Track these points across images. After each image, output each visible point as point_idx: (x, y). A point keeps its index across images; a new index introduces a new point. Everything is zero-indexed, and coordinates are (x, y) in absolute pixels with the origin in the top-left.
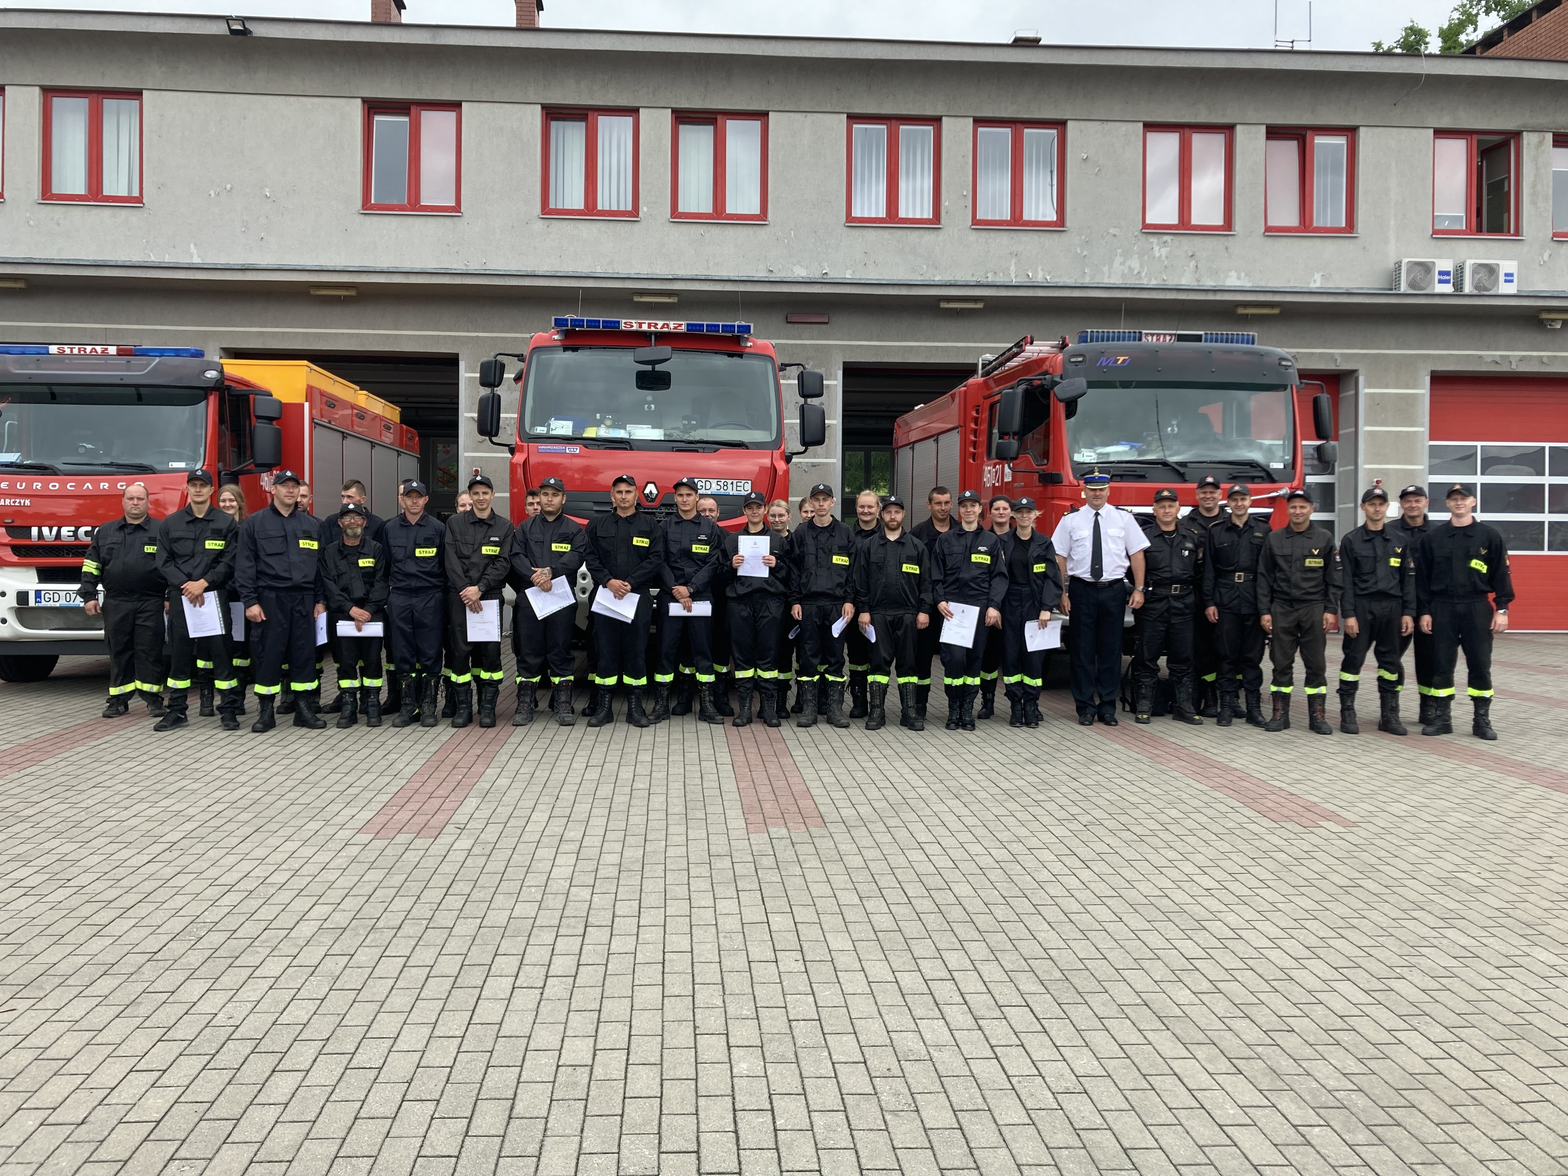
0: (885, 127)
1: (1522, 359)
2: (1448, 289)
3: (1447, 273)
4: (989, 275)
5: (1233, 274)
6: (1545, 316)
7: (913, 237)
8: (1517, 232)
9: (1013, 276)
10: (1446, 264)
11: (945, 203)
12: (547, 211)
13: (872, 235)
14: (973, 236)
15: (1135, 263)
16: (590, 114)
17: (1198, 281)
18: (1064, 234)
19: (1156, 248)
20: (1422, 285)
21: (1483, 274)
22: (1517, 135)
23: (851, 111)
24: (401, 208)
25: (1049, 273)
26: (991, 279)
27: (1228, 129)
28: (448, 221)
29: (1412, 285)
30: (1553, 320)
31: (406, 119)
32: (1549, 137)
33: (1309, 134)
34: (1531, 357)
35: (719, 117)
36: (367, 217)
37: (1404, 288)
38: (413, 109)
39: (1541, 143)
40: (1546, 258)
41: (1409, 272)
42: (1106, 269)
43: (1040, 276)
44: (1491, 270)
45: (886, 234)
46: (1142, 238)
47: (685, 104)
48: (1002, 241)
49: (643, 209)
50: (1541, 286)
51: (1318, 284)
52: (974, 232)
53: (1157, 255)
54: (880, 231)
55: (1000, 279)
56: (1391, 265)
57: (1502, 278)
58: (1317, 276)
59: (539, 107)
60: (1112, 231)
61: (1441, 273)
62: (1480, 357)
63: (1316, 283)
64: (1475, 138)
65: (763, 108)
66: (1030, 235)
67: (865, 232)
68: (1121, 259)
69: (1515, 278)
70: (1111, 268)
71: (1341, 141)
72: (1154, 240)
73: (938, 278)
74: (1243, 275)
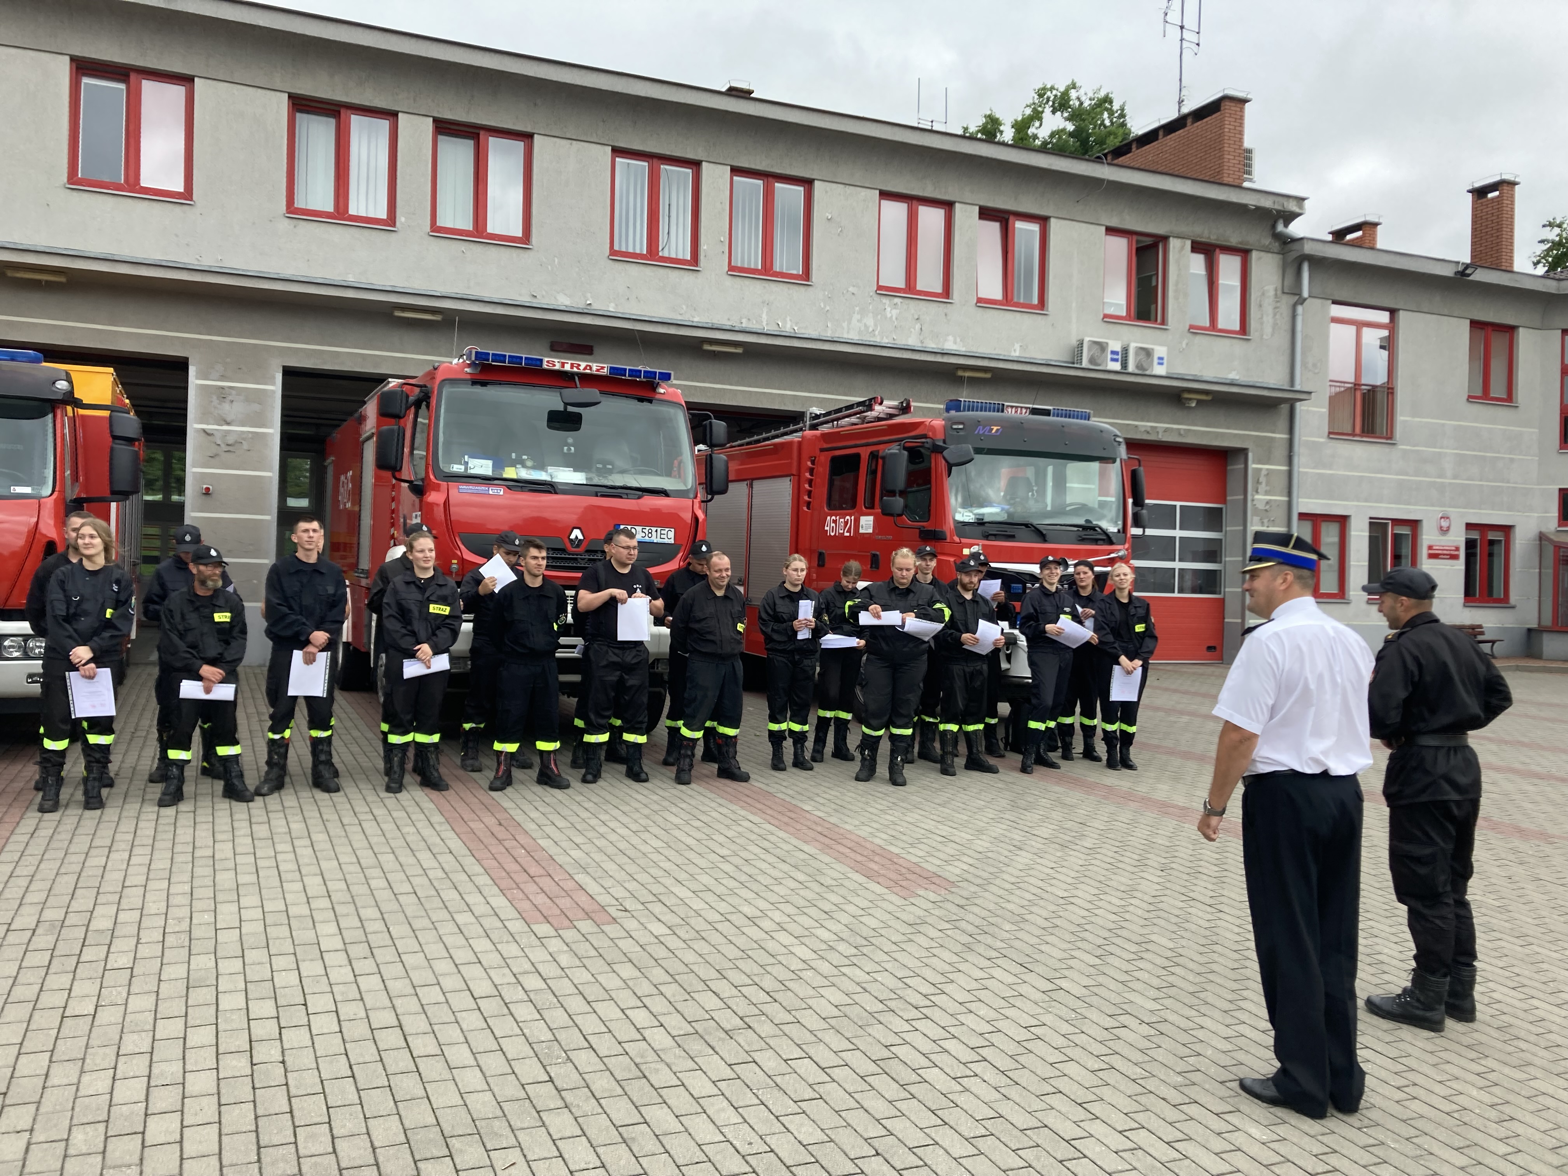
0: (646, 164)
1: (1166, 430)
2: (1117, 366)
3: (1116, 353)
4: (744, 321)
5: (951, 338)
6: (1186, 395)
7: (674, 276)
8: (1163, 322)
9: (764, 323)
10: (1115, 345)
11: (704, 247)
12: (292, 210)
13: (634, 271)
14: (729, 282)
15: (870, 321)
16: (343, 111)
17: (922, 342)
18: (810, 288)
19: (888, 309)
20: (1099, 361)
21: (1142, 356)
22: (1165, 239)
23: (616, 144)
24: (118, 187)
25: (797, 324)
26: (746, 325)
27: (948, 206)
28: (178, 208)
29: (1092, 361)
30: (1190, 399)
31: (122, 86)
32: (1188, 244)
33: (1011, 218)
34: (1172, 429)
35: (482, 133)
36: (75, 193)
37: (1085, 364)
38: (133, 77)
39: (1182, 248)
40: (1184, 345)
41: (1089, 349)
42: (845, 325)
43: (788, 327)
44: (1148, 353)
45: (648, 271)
46: (877, 298)
47: (448, 115)
48: (755, 289)
49: (401, 219)
50: (1181, 369)
51: (1017, 354)
52: (730, 278)
53: (889, 315)
54: (642, 268)
55: (754, 326)
56: (1074, 342)
57: (1156, 361)
58: (1017, 347)
59: (286, 95)
60: (851, 289)
61: (1113, 352)
62: (1136, 426)
63: (1016, 353)
64: (1135, 238)
65: (528, 129)
66: (781, 286)
67: (628, 266)
68: (859, 317)
69: (1165, 361)
70: (849, 323)
71: (1035, 228)
72: (886, 300)
73: (697, 319)
74: (958, 340)
